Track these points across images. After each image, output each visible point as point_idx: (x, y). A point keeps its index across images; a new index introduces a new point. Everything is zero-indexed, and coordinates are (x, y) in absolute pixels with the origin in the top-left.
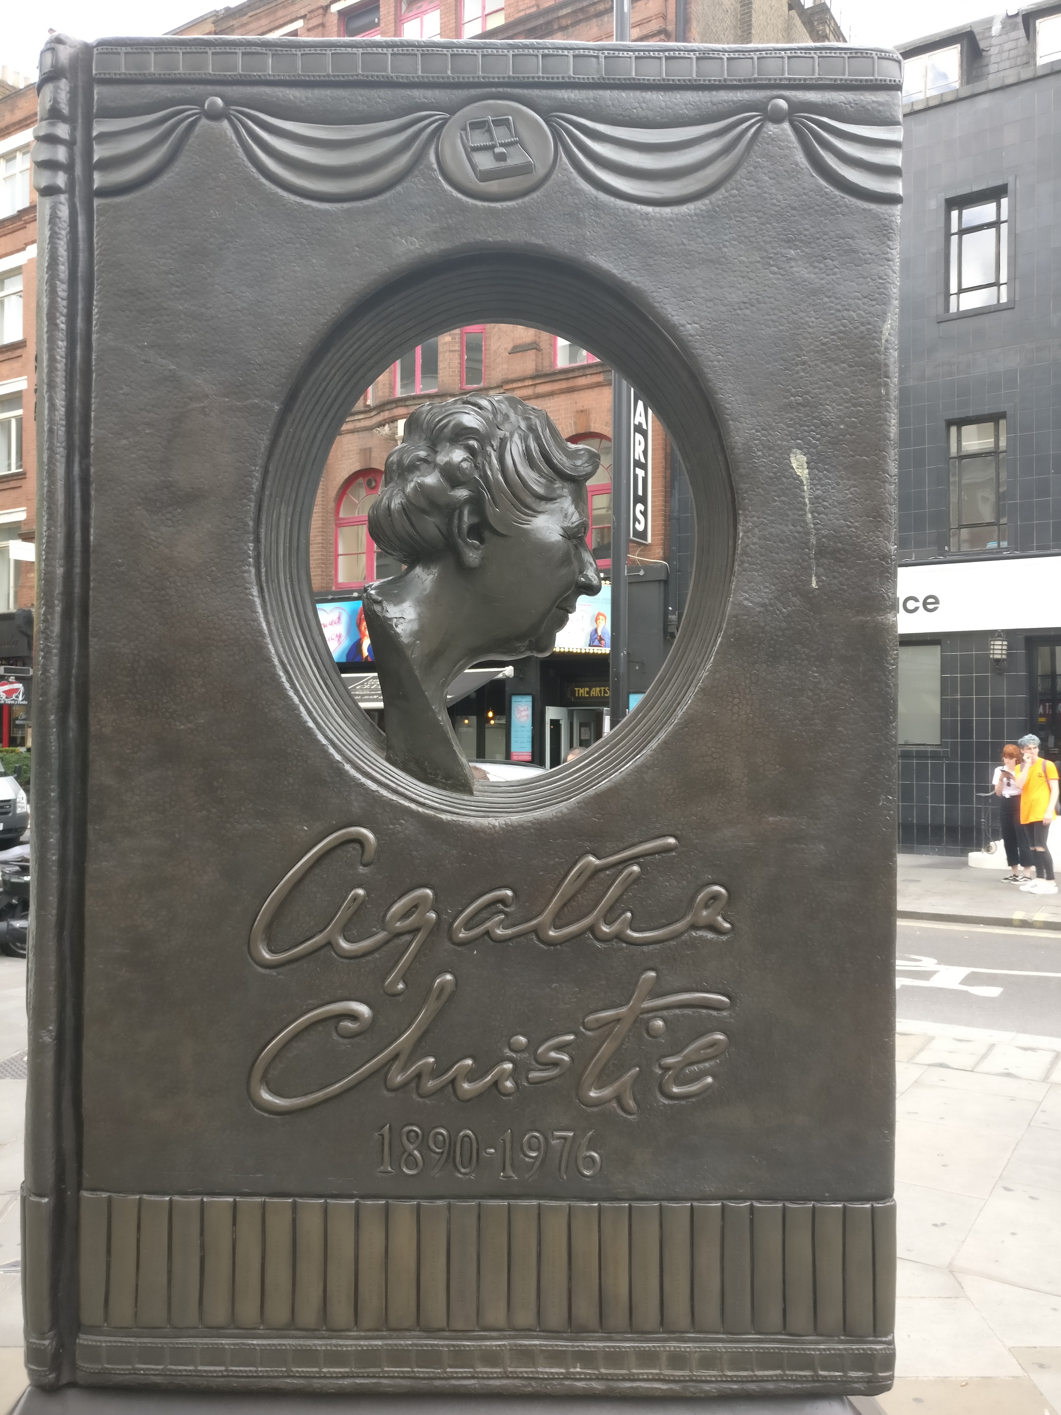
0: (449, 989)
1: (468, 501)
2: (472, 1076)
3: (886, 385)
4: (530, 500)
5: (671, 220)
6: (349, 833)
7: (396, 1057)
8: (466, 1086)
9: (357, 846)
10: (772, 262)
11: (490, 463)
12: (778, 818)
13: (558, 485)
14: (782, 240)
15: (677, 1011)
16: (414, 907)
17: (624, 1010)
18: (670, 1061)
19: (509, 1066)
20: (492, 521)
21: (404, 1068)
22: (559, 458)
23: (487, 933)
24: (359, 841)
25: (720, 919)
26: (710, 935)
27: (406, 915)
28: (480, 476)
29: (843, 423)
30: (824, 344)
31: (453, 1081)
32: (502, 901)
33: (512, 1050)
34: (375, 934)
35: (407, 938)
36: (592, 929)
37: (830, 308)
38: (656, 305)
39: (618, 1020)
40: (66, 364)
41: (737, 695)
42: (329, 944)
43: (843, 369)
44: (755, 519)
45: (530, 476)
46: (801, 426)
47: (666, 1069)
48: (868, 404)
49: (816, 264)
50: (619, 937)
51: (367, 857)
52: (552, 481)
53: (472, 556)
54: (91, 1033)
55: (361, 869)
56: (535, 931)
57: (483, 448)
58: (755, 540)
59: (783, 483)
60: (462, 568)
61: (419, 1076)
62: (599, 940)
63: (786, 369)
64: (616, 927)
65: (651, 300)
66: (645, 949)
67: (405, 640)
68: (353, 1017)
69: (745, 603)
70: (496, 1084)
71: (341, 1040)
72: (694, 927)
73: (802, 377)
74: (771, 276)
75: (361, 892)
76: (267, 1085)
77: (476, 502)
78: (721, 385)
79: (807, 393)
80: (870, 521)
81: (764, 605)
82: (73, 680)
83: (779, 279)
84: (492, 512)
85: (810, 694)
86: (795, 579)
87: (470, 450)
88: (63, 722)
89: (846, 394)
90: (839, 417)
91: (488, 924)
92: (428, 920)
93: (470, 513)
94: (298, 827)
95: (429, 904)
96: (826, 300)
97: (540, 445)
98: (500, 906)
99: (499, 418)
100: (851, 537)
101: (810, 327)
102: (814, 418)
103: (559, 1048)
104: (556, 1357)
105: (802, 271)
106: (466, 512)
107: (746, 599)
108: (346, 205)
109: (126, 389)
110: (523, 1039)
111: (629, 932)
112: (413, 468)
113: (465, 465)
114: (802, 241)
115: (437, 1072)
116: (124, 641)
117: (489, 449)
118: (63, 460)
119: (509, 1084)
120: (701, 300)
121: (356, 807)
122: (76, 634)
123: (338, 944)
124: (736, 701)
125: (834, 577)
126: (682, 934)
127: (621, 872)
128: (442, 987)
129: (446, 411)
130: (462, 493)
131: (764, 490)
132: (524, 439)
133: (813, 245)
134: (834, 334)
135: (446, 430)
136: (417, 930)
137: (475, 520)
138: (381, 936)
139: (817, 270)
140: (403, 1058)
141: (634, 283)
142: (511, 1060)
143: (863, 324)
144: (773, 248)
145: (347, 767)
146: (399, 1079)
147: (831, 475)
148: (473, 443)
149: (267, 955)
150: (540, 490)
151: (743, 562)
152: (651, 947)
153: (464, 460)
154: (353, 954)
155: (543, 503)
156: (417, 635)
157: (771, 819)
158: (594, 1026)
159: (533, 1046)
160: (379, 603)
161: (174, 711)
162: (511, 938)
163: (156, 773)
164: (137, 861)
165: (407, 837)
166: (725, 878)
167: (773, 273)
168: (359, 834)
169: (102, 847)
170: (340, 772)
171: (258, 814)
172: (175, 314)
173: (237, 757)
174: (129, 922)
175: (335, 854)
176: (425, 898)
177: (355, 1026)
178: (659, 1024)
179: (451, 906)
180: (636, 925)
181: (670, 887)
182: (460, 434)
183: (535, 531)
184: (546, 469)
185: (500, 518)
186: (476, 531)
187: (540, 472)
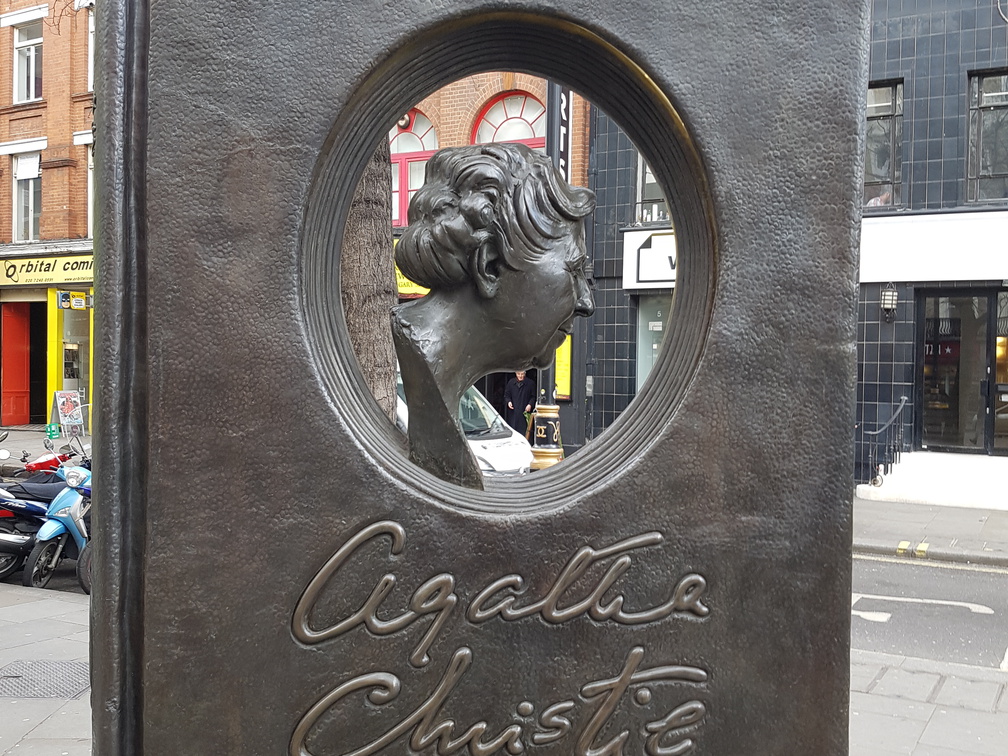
0: (467, 662)
1: (489, 241)
2: (485, 738)
3: (855, 141)
4: (539, 240)
6: (383, 527)
7: (420, 721)
8: (481, 746)
9: (388, 538)
10: (757, 28)
11: (507, 208)
12: (750, 517)
13: (562, 225)
14: (766, 7)
15: (662, 683)
16: (438, 589)
17: (617, 680)
18: (653, 726)
19: (518, 729)
20: (507, 258)
21: (426, 732)
22: (563, 201)
23: (500, 613)
24: (391, 533)
25: (698, 603)
26: (690, 617)
27: (430, 598)
28: (498, 220)
29: (815, 174)
30: (800, 103)
31: (469, 743)
32: (513, 585)
33: (520, 715)
34: (404, 613)
35: (432, 617)
36: (589, 610)
37: (808, 70)
38: (654, 66)
39: (611, 690)
40: (124, 108)
41: (716, 411)
42: (364, 622)
43: (818, 126)
44: (734, 259)
45: (541, 219)
46: (778, 177)
47: (652, 732)
48: (838, 157)
49: (796, 30)
50: (612, 617)
51: (396, 548)
52: (557, 222)
53: (489, 289)
54: (150, 705)
55: (392, 558)
56: (540, 611)
57: (501, 194)
58: (733, 277)
59: (760, 228)
60: (480, 298)
61: (440, 738)
62: (595, 620)
63: (766, 125)
64: (609, 609)
65: (649, 61)
66: (635, 628)
67: (430, 359)
68: (384, 686)
69: (724, 332)
70: (506, 745)
71: (373, 707)
72: (676, 610)
73: (780, 133)
74: (756, 40)
75: (391, 577)
76: (306, 748)
77: (494, 243)
78: (708, 139)
79: (784, 147)
80: (836, 262)
81: (741, 334)
82: (131, 391)
83: (762, 43)
84: (507, 249)
85: (779, 411)
86: (768, 312)
87: (491, 198)
88: (123, 429)
89: (818, 148)
90: (811, 169)
91: (501, 605)
92: (450, 603)
93: (488, 252)
94: (338, 521)
95: (450, 589)
96: (803, 62)
97: (549, 192)
98: (511, 590)
99: (514, 165)
100: (818, 276)
101: (789, 87)
102: (790, 170)
103: (560, 713)
105: (784, 36)
106: (485, 251)
107: (725, 329)
109: (179, 132)
110: (530, 706)
111: (621, 614)
112: (438, 211)
113: (486, 211)
114: (784, 9)
115: (455, 734)
116: (180, 359)
117: (505, 195)
118: (121, 195)
119: (517, 745)
120: (693, 62)
121: (388, 504)
122: (134, 350)
123: (371, 622)
124: (715, 416)
125: (803, 311)
126: (666, 616)
127: (614, 562)
128: (462, 659)
129: (469, 161)
130: (483, 235)
131: (743, 233)
132: (535, 186)
133: (793, 13)
134: (810, 94)
135: (469, 179)
136: (441, 610)
137: (492, 257)
138: (410, 614)
139: (797, 36)
140: (426, 721)
141: (634, 45)
142: (519, 723)
143: (836, 85)
144: (759, 15)
145: (381, 469)
146: (423, 741)
147: (802, 221)
148: (494, 191)
149: (308, 633)
150: (548, 232)
151: (723, 296)
152: (640, 627)
153: (486, 206)
154: (385, 631)
155: (549, 241)
156: (438, 355)
157: (743, 518)
158: (590, 694)
159: (539, 709)
160: (408, 327)
161: (227, 421)
162: (520, 617)
163: (209, 475)
164: (193, 552)
165: (431, 530)
166: (703, 569)
167: (758, 37)
168: (390, 527)
169: (160, 540)
170: (374, 474)
171: (302, 510)
172: (225, 63)
173: (284, 461)
174: (184, 607)
175: (369, 545)
176: (446, 583)
177: (385, 694)
178: (646, 693)
179: (469, 590)
180: (627, 607)
181: (656, 575)
182: (481, 183)
183: (544, 265)
184: (553, 212)
185: (514, 256)
186: (493, 267)
187: (548, 215)
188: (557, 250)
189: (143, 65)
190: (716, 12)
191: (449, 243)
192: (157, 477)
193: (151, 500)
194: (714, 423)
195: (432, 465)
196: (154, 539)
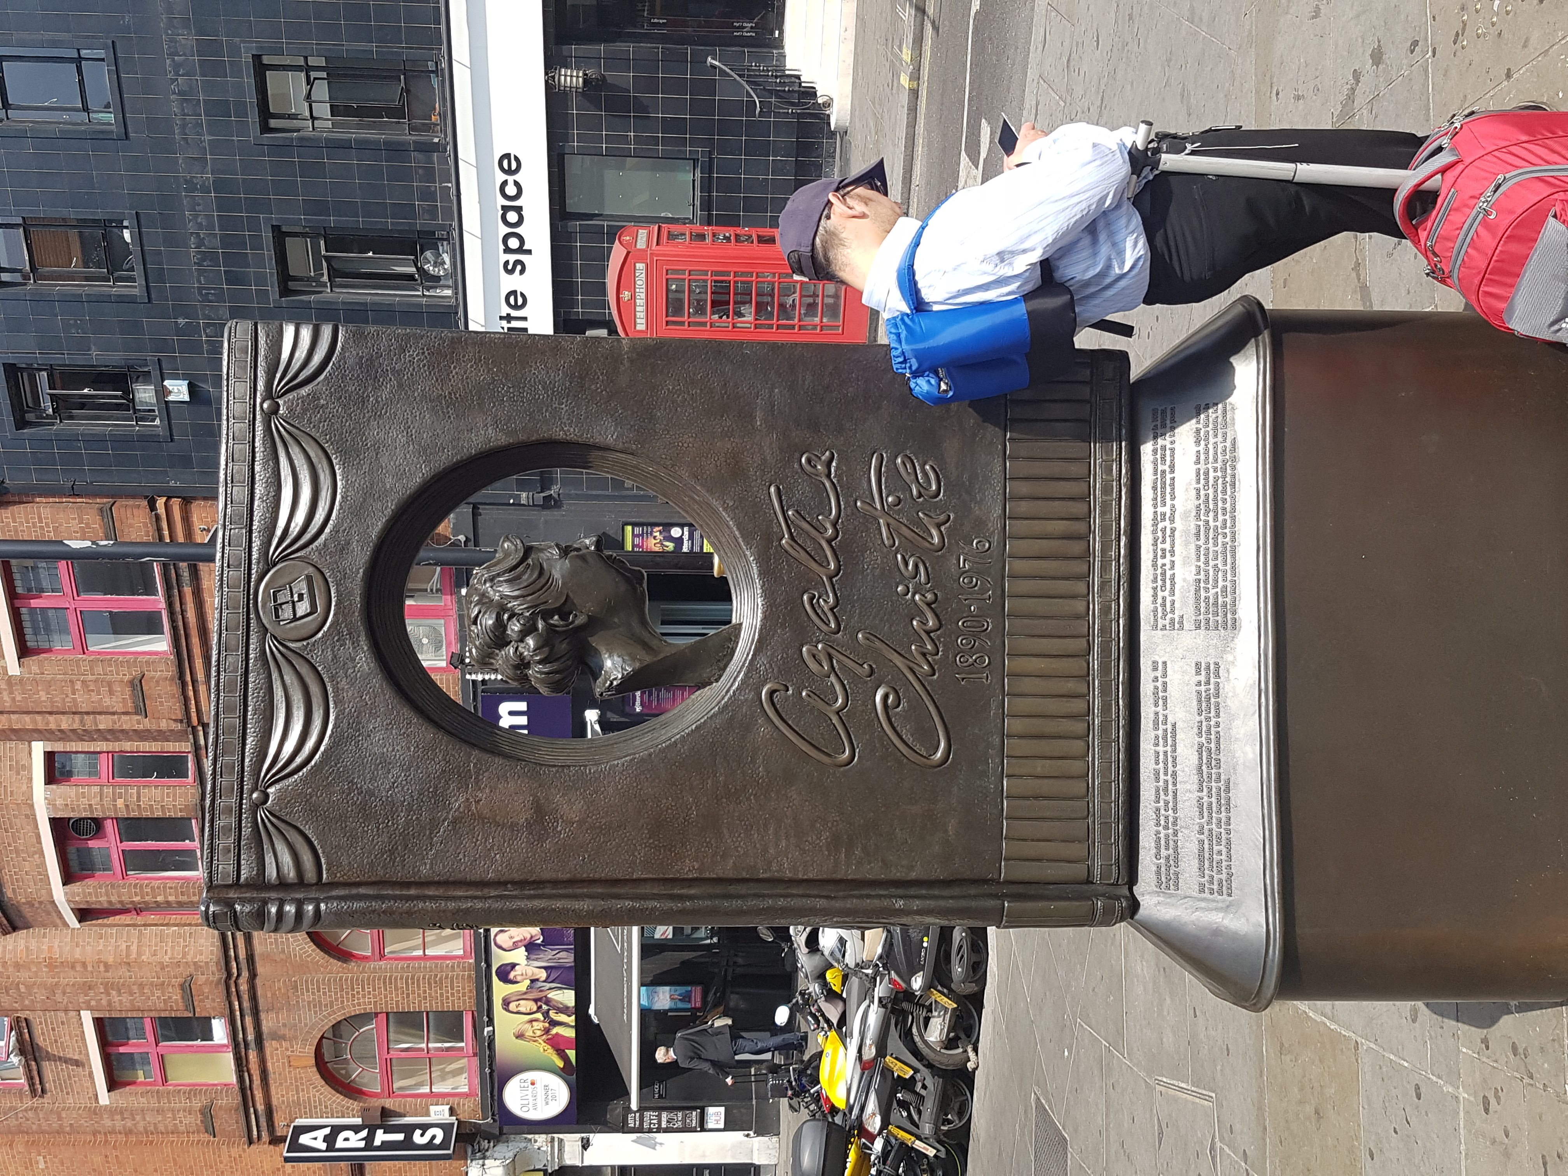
0: (868, 635)
1: (544, 619)
2: (924, 620)
4: (543, 580)
5: (347, 481)
6: (766, 699)
7: (912, 670)
8: (930, 624)
9: (774, 695)
10: (379, 413)
11: (519, 605)
12: (758, 419)
13: (530, 562)
14: (363, 405)
15: (883, 487)
16: (815, 657)
17: (881, 521)
18: (915, 492)
19: (917, 597)
20: (557, 605)
21: (919, 664)
23: (832, 609)
24: (772, 693)
25: (823, 458)
26: (834, 465)
27: (820, 663)
28: (528, 612)
29: (492, 369)
30: (437, 380)
31: (928, 633)
32: (811, 599)
33: (907, 594)
34: (832, 683)
35: (834, 662)
36: (829, 542)
37: (411, 374)
38: (408, 492)
39: (888, 525)
42: (838, 713)
43: (455, 368)
44: (558, 429)
45: (527, 579)
47: (920, 495)
50: (834, 525)
51: (782, 689)
52: (528, 565)
53: (581, 620)
54: (896, 874)
55: (790, 692)
56: (830, 578)
57: (508, 610)
58: (572, 430)
59: (534, 411)
60: (588, 626)
61: (924, 655)
62: (837, 537)
63: (454, 406)
65: (405, 496)
66: (843, 507)
68: (886, 697)
69: (615, 437)
70: (929, 605)
71: (900, 705)
72: (828, 475)
73: (460, 396)
75: (805, 693)
76: (931, 755)
77: (546, 615)
78: (465, 450)
79: (471, 391)
81: (616, 425)
84: (552, 604)
85: (676, 396)
86: (599, 404)
88: (690, 898)
89: (472, 366)
90: (488, 372)
91: (826, 609)
92: (823, 648)
93: (554, 619)
94: (762, 733)
95: (814, 648)
97: (504, 572)
98: (815, 601)
103: (906, 564)
104: (1105, 567)
105: (385, 393)
106: (552, 622)
107: (612, 436)
108: (331, 705)
109: (461, 856)
110: (900, 587)
111: (832, 517)
113: (522, 621)
114: (363, 393)
115: (921, 644)
116: (636, 854)
119: (929, 596)
120: (405, 462)
121: (749, 696)
123: (838, 707)
124: (680, 444)
125: (598, 378)
126: (833, 483)
127: (792, 522)
128: (866, 639)
131: (538, 423)
134: (430, 373)
136: (830, 655)
137: (557, 616)
138: (833, 678)
140: (911, 665)
141: (392, 508)
142: (913, 595)
143: (423, 353)
144: (368, 412)
145: (722, 703)
146: (926, 667)
149: (846, 755)
150: (536, 572)
152: (842, 503)
154: (845, 697)
155: (544, 572)
157: (758, 423)
158: (891, 541)
159: (903, 580)
161: (684, 819)
162: (835, 594)
163: (725, 831)
164: (783, 843)
165: (769, 662)
166: (797, 455)
167: (386, 412)
168: (766, 694)
169: (774, 867)
170: (726, 706)
171: (753, 761)
172: (408, 823)
173: (715, 776)
174: (824, 849)
175: (780, 710)
176: (809, 651)
177: (891, 697)
178: (890, 499)
179: (814, 633)
180: (827, 513)
181: (802, 490)
182: (500, 626)
183: (563, 577)
184: (521, 568)
185: (556, 599)
186: (564, 616)
187: (523, 573)
188: (550, 566)
189: (408, 885)
190: (367, 445)
191: (546, 650)
192: (726, 869)
193: (744, 875)
194: (685, 445)
195: (721, 665)
196: (774, 871)
